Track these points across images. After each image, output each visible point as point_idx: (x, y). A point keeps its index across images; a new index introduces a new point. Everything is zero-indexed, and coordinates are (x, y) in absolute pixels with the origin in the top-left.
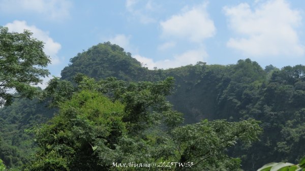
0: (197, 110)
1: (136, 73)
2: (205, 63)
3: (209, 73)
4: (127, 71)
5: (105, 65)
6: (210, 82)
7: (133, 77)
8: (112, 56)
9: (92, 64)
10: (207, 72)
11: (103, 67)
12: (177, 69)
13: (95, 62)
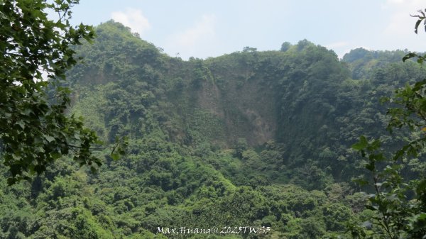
0: (253, 112)
1: (168, 67)
2: (256, 49)
3: (266, 63)
4: (155, 64)
5: (122, 56)
6: (268, 75)
7: (164, 71)
8: (128, 43)
9: (102, 55)
10: (262, 62)
11: (118, 59)
12: (221, 59)
13: (105, 52)
